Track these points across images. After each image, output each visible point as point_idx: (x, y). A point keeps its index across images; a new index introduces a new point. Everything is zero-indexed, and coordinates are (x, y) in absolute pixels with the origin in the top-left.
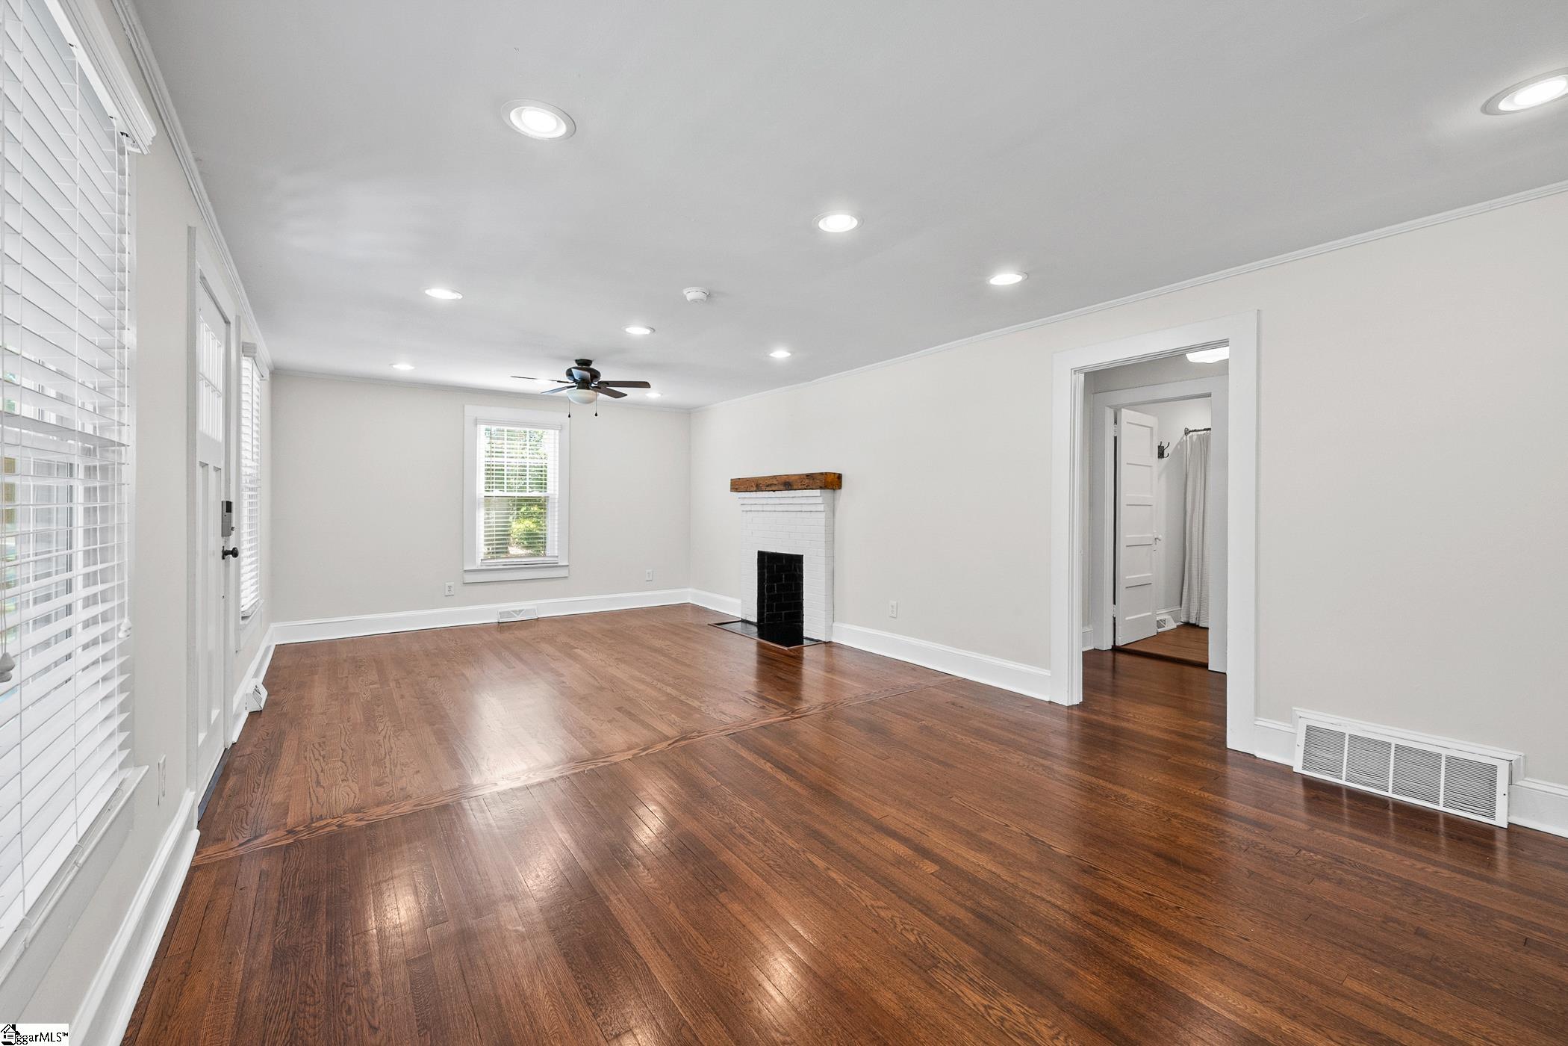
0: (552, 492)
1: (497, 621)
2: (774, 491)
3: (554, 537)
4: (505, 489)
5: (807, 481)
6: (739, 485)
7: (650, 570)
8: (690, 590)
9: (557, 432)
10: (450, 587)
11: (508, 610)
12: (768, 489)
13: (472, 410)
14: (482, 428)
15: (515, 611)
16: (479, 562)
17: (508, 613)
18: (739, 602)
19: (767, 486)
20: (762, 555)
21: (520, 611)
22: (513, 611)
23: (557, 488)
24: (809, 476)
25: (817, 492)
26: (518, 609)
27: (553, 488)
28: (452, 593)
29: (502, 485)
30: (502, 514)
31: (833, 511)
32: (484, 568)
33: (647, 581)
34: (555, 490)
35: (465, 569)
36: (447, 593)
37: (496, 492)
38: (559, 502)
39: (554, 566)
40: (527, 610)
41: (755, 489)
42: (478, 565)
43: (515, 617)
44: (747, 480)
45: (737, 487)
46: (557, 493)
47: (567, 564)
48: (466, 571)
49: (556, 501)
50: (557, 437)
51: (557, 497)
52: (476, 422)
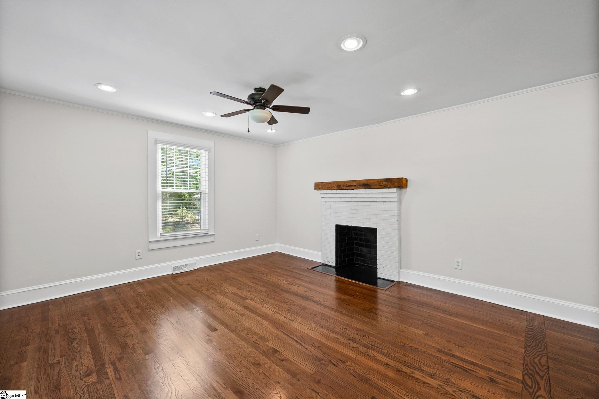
0: (204, 190)
1: (172, 273)
2: (352, 189)
3: (206, 217)
4: (175, 188)
5: (385, 183)
6: (319, 186)
7: (258, 235)
8: (277, 244)
9: (207, 152)
10: (139, 253)
11: (178, 265)
12: (349, 188)
13: (154, 133)
14: (160, 146)
15: (183, 266)
16: (159, 235)
17: (179, 267)
18: (320, 253)
19: (347, 186)
20: (337, 226)
21: (186, 265)
22: (182, 266)
23: (207, 187)
24: (386, 180)
25: (394, 190)
26: (184, 264)
27: (204, 187)
28: (140, 257)
29: (173, 185)
30: (173, 203)
31: (400, 202)
32: (162, 239)
33: (256, 241)
34: (205, 188)
35: (150, 240)
36: (138, 258)
37: (169, 190)
38: (208, 196)
39: (207, 235)
40: (190, 264)
41: (336, 188)
42: (158, 237)
43: (183, 269)
44: (329, 183)
45: (320, 187)
46: (207, 190)
47: (213, 233)
48: (150, 242)
49: (207, 195)
50: (207, 156)
51: (207, 192)
52: (156, 142)
